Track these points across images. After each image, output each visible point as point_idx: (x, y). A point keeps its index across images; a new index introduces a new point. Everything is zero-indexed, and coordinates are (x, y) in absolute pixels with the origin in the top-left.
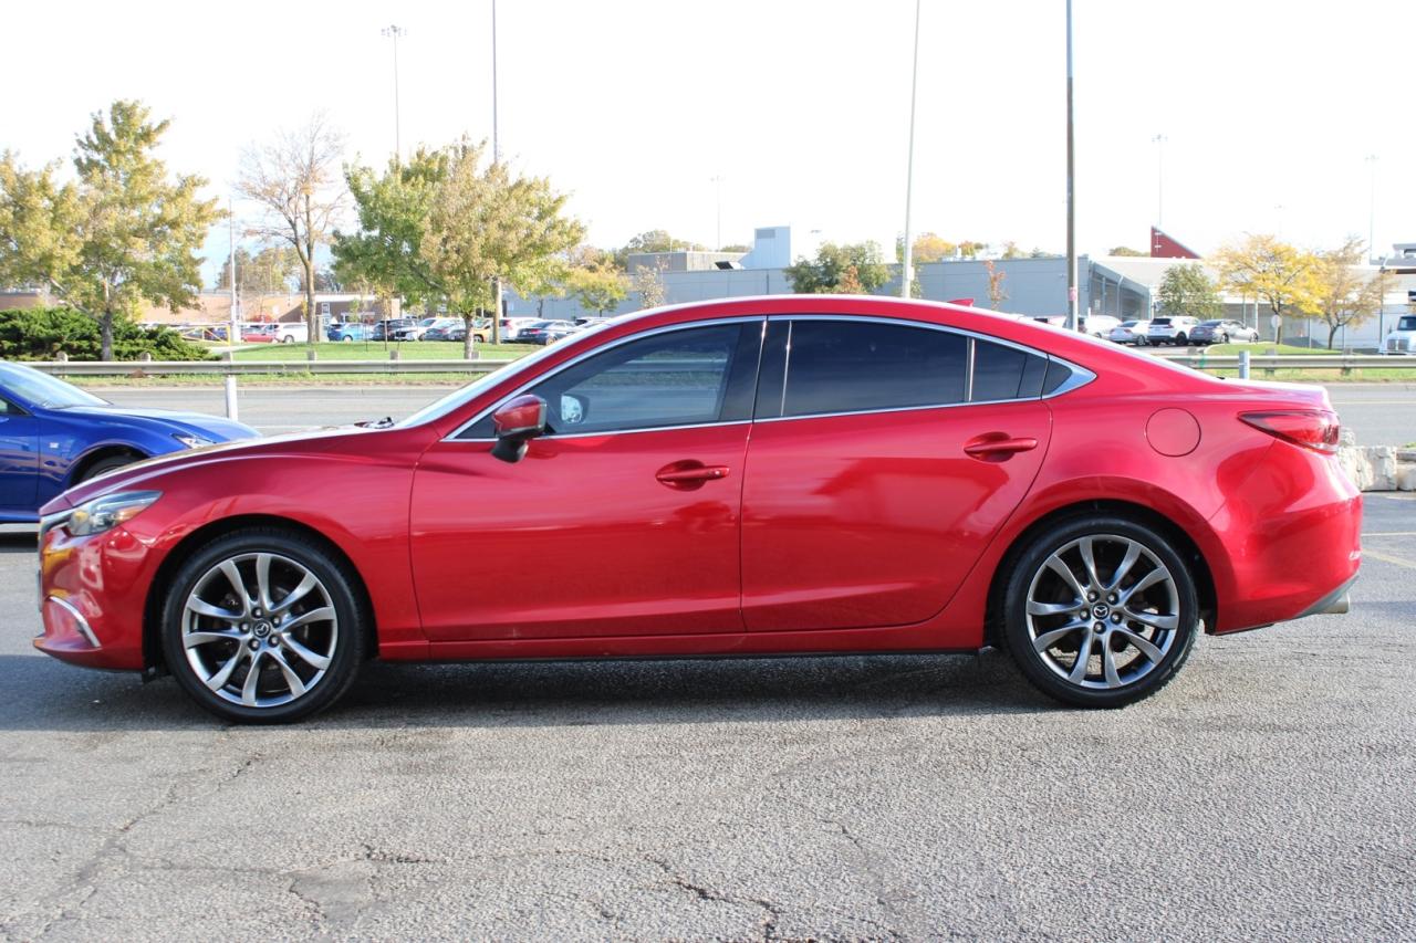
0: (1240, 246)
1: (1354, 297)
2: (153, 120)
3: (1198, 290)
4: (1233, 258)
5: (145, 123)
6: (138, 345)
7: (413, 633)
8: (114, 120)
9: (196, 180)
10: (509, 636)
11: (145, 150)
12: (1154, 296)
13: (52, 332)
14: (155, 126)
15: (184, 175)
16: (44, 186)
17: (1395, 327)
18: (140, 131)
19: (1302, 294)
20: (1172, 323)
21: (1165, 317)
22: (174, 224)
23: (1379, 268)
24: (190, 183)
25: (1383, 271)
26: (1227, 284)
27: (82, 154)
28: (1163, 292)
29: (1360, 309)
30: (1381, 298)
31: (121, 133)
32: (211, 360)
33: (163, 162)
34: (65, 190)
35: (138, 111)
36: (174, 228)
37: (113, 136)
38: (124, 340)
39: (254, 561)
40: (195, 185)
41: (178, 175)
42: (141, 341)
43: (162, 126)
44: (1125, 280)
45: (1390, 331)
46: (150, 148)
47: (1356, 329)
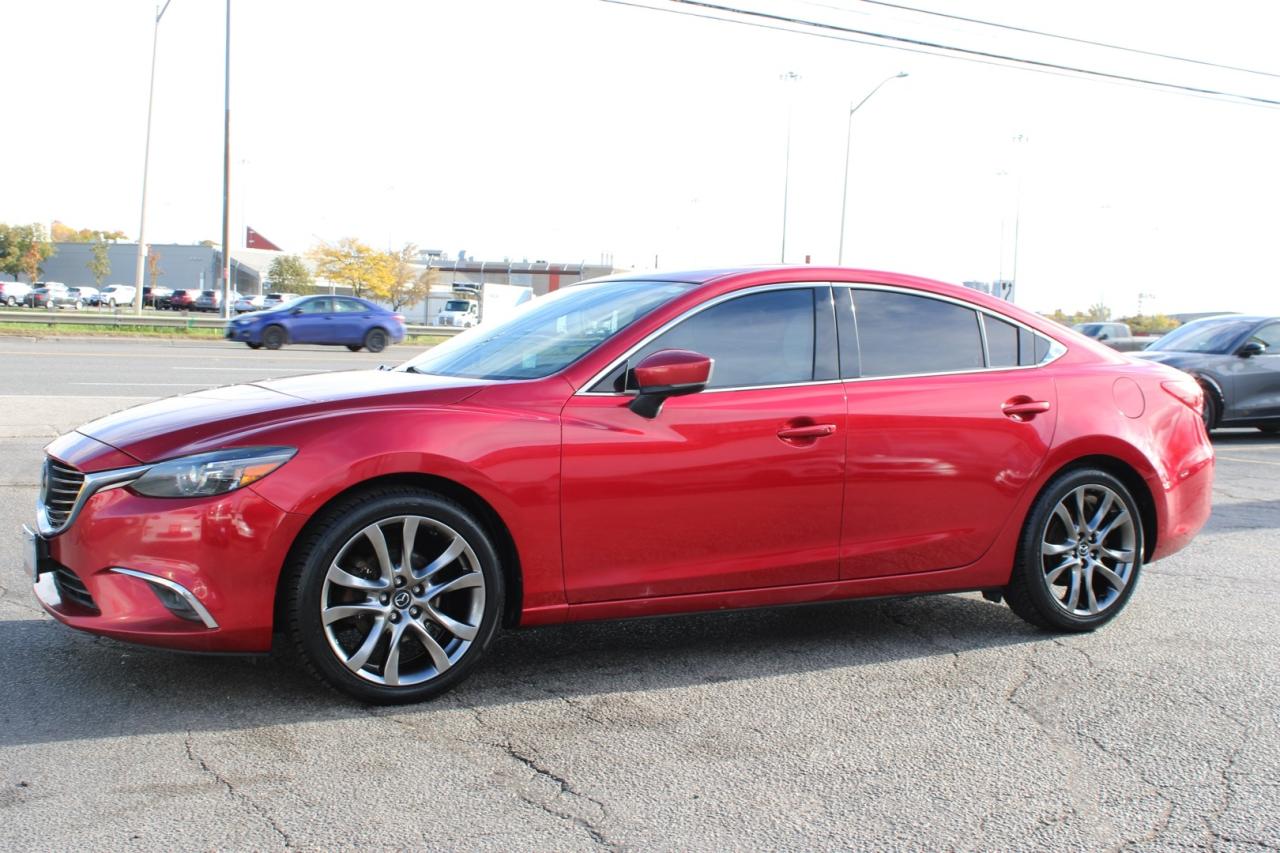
0: (334, 244)
1: (409, 285)
3: (297, 275)
4: (328, 253)
7: (557, 597)
10: (643, 595)
12: (264, 278)
17: (443, 308)
19: (375, 281)
20: (282, 298)
21: (276, 294)
23: (425, 266)
25: (429, 268)
26: (323, 272)
28: (272, 273)
29: (414, 295)
30: (428, 288)
39: (401, 525)
44: (241, 265)
45: (440, 311)
47: (411, 309)
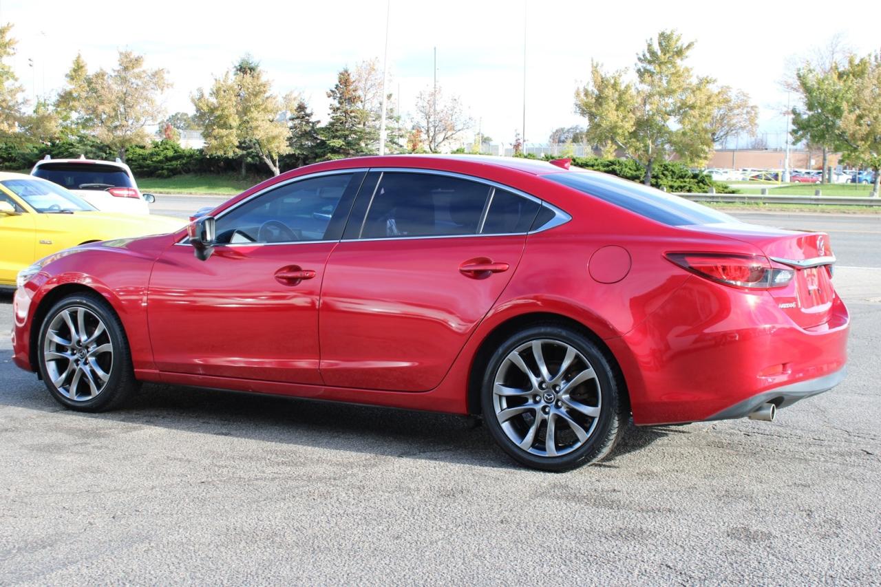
2: (683, 42)
5: (679, 44)
6: (685, 182)
8: (660, 44)
9: (708, 80)
11: (678, 61)
13: (634, 173)
14: (685, 46)
15: (701, 77)
16: (614, 86)
18: (675, 49)
22: (692, 107)
24: (703, 82)
27: (640, 65)
31: (665, 51)
32: (730, 193)
33: (691, 69)
34: (628, 87)
35: (675, 37)
36: (692, 109)
37: (659, 53)
38: (677, 179)
39: (76, 312)
40: (708, 82)
41: (697, 77)
42: (687, 180)
43: (689, 47)
46: (682, 59)
